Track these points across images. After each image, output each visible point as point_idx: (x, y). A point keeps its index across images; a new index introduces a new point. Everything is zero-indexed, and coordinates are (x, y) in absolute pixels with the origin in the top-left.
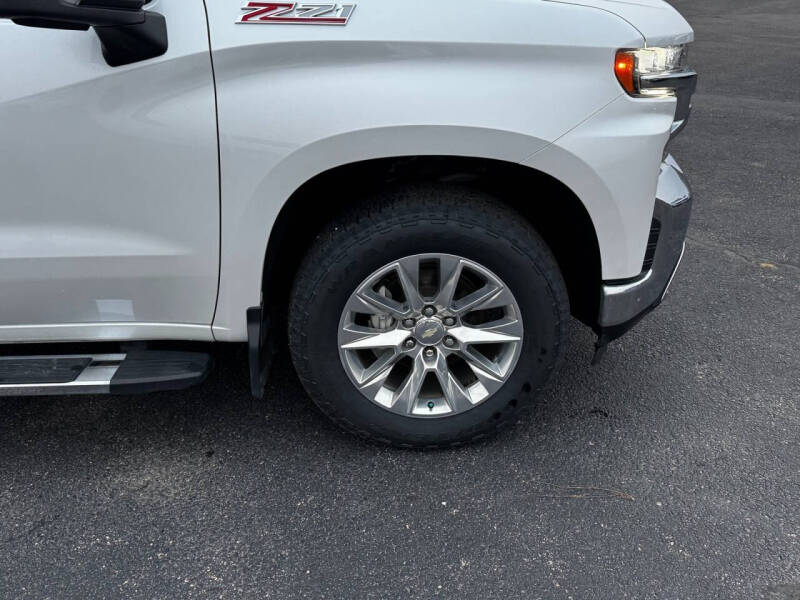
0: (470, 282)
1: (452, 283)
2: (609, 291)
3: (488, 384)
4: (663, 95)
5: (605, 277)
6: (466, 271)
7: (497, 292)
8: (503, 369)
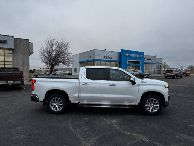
0: (155, 101)
1: (154, 101)
2: (166, 102)
3: (157, 110)
4: (167, 88)
5: (165, 101)
6: (155, 100)
7: (157, 102)
8: (158, 108)
